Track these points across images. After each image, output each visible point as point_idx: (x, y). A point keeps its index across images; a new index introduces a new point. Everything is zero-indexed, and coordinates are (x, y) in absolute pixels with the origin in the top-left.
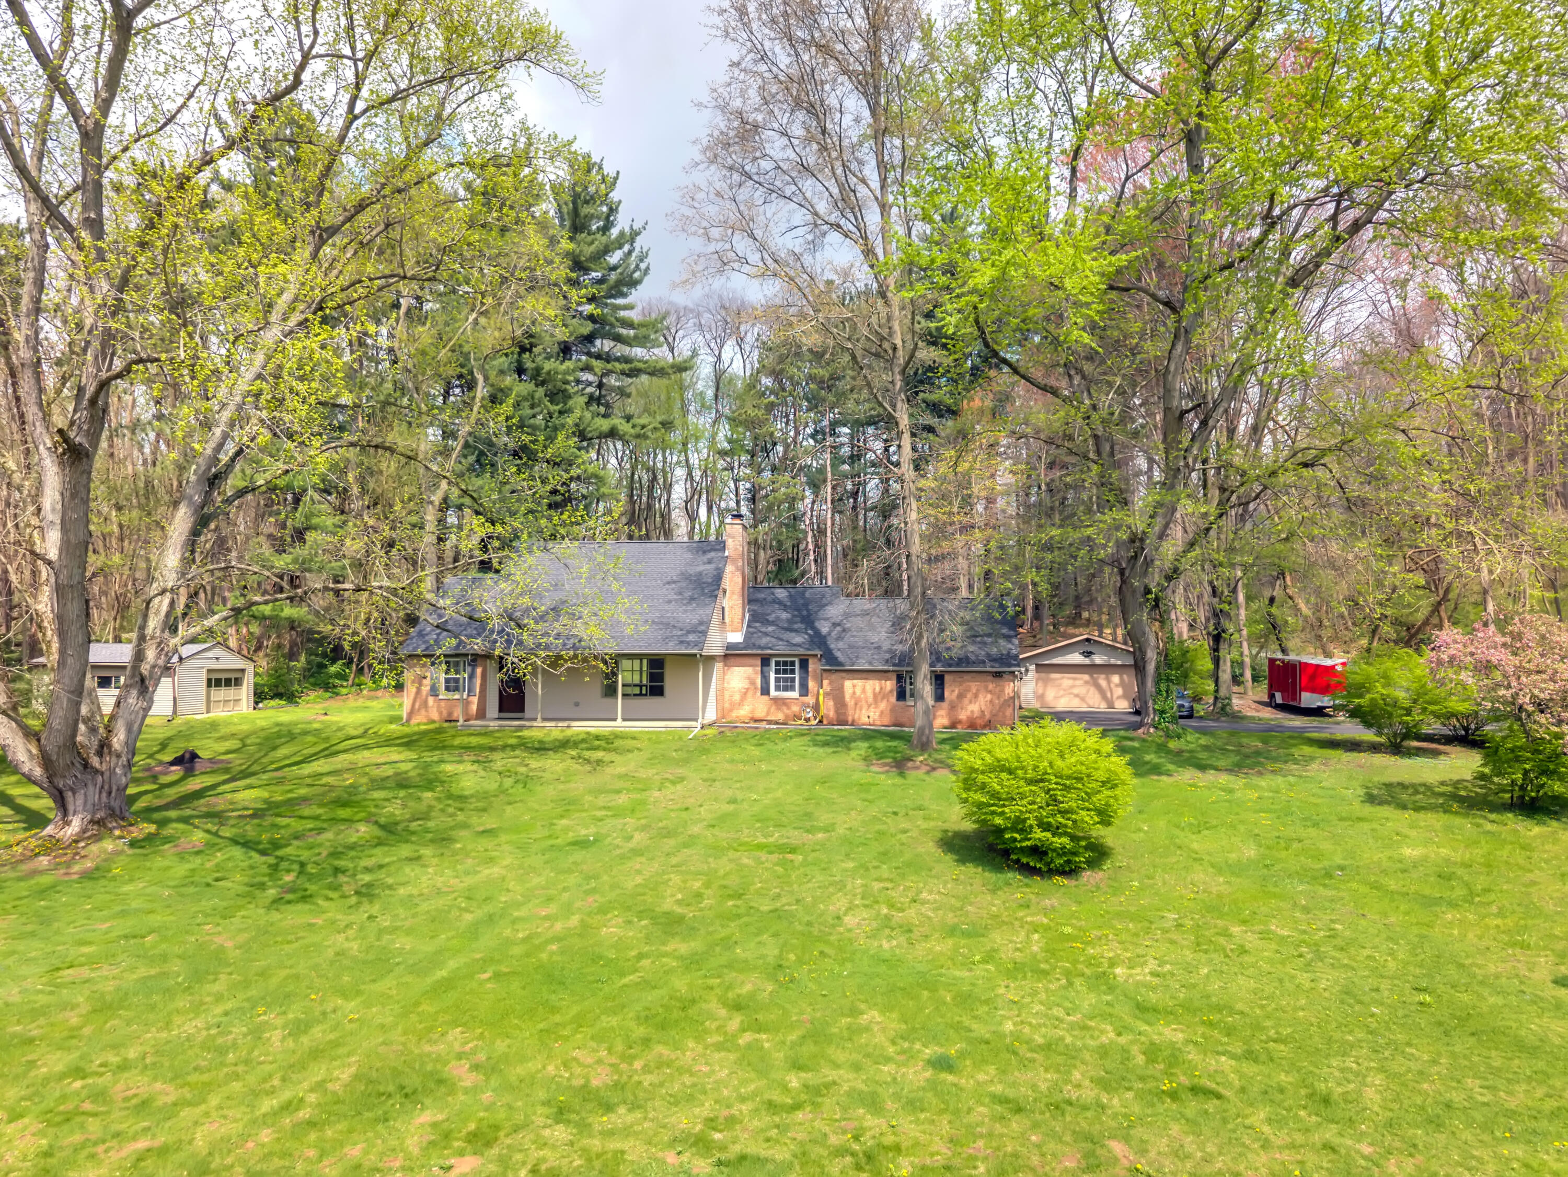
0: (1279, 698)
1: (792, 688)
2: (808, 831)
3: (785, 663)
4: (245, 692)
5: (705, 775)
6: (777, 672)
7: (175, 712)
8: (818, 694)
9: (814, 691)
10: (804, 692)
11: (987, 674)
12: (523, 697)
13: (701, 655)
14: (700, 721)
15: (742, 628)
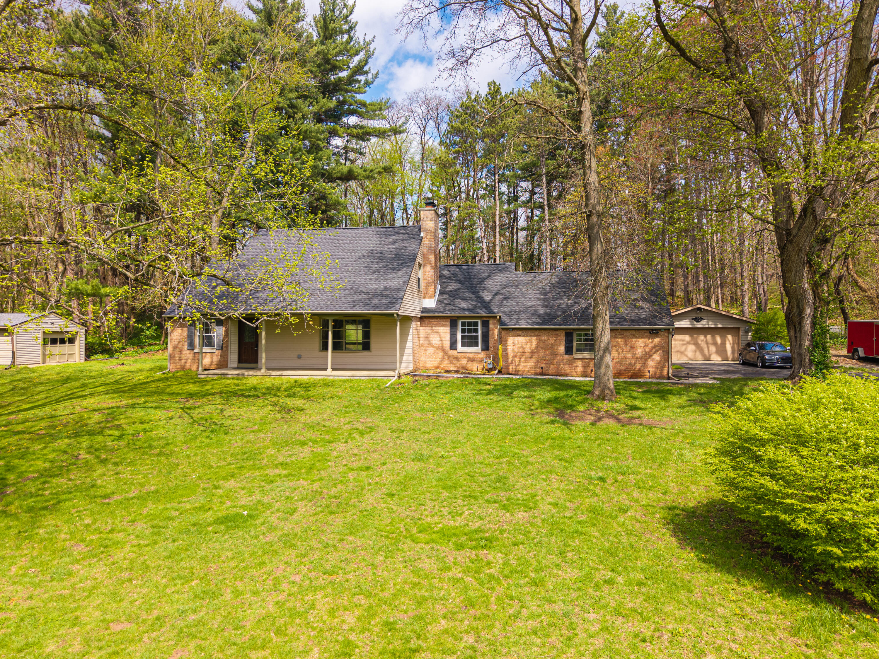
0: (861, 352)
1: (476, 345)
2: (505, 507)
3: (470, 324)
4: (79, 347)
5: (395, 425)
6: (463, 331)
7: (13, 361)
8: (498, 349)
9: (494, 346)
10: (486, 348)
11: (645, 331)
12: (257, 350)
13: (397, 314)
14: (397, 371)
15: (435, 296)
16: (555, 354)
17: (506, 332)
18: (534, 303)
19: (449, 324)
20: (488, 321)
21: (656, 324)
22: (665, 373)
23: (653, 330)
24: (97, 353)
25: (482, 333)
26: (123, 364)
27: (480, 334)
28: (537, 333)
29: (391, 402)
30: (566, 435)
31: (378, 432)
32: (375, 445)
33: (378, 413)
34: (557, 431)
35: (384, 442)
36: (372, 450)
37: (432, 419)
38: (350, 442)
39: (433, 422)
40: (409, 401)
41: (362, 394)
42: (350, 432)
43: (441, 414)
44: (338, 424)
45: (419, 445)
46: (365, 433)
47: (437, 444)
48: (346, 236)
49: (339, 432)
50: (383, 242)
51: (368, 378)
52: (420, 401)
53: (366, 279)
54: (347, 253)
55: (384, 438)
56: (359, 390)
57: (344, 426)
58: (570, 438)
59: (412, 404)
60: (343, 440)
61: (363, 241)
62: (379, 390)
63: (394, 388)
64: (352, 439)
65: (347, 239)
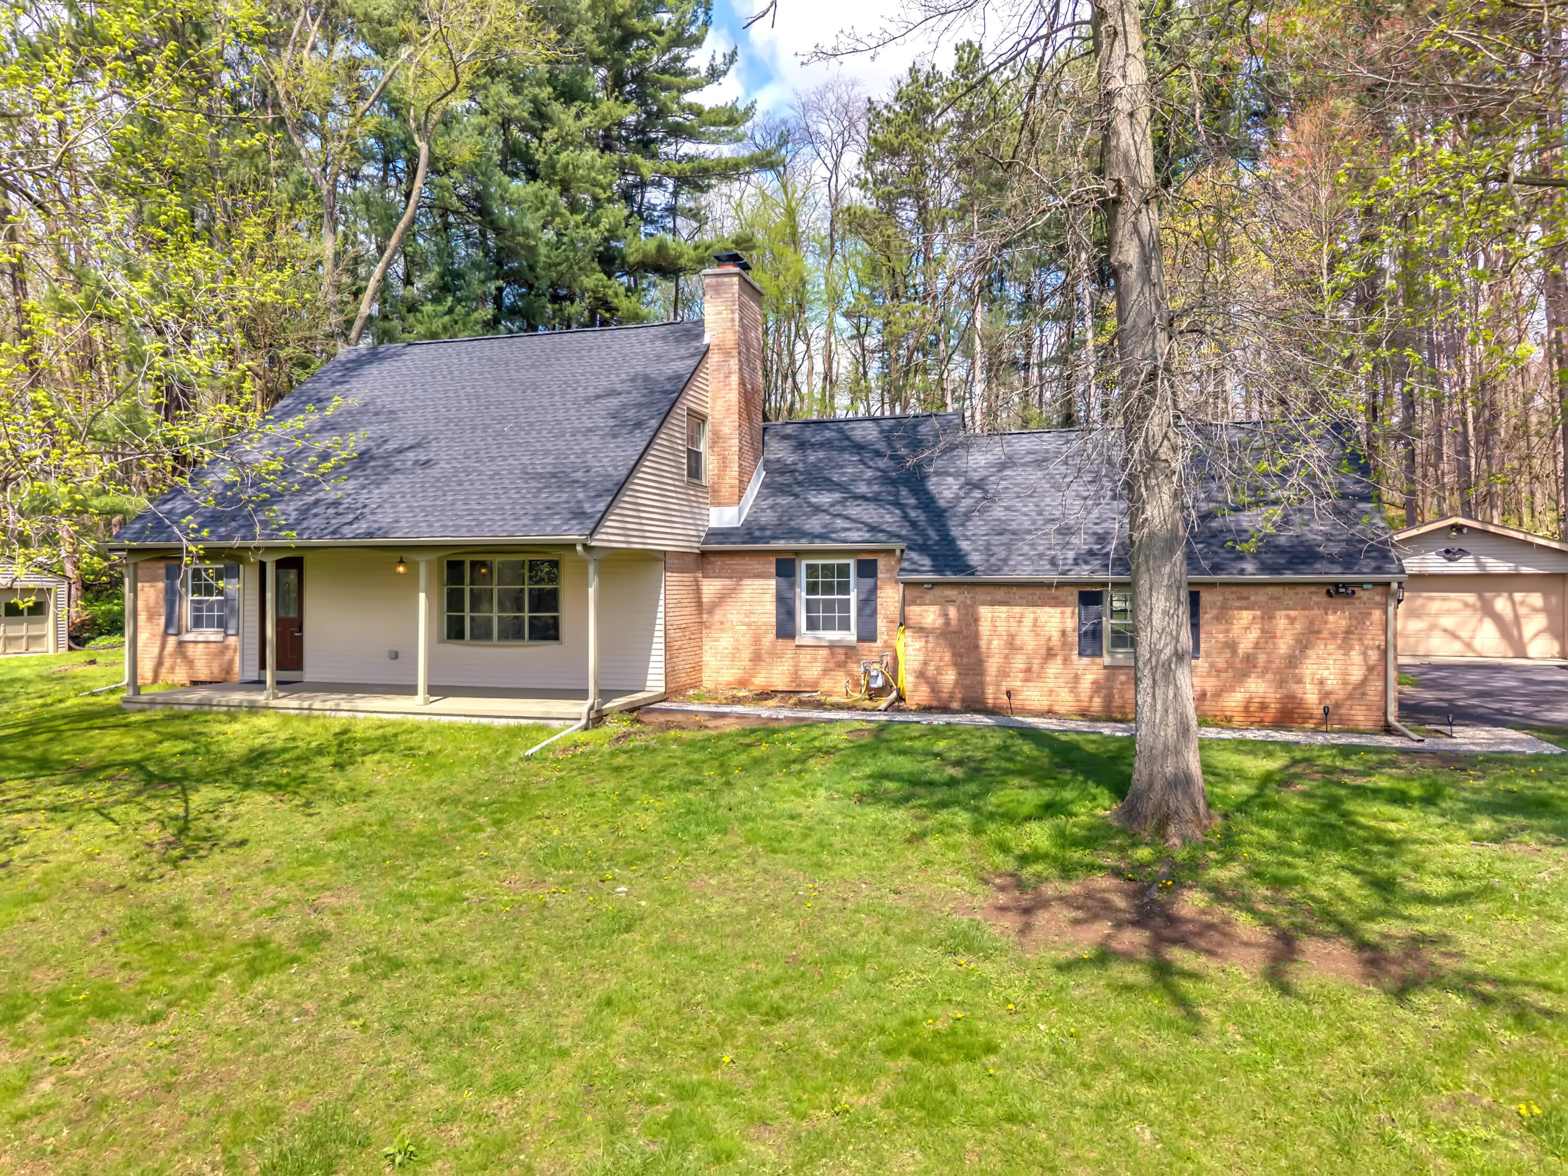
1: (845, 625)
3: (828, 570)
6: (812, 588)
8: (896, 638)
9: (889, 630)
10: (868, 633)
11: (1313, 589)
12: (301, 638)
13: (585, 546)
14: (590, 701)
15: (740, 497)
16: (1051, 655)
17: (917, 592)
19: (773, 570)
20: (874, 563)
21: (1346, 571)
22: (1376, 713)
23: (1336, 585)
24: (101, 634)
25: (859, 592)
26: (93, 662)
27: (853, 597)
29: (482, 820)
30: (982, 1026)
31: (313, 966)
32: (229, 1045)
33: (402, 867)
34: (950, 1001)
35: (278, 1029)
36: (193, 1074)
37: (545, 905)
38: (172, 1017)
39: (536, 923)
40: (538, 817)
41: (435, 781)
42: (224, 960)
43: (594, 879)
44: (235, 914)
45: (380, 1060)
46: (267, 965)
47: (456, 1053)
48: (530, 353)
49: (194, 954)
50: (610, 362)
51: (512, 722)
52: (571, 818)
53: (534, 453)
54: (515, 390)
55: (297, 1005)
56: (443, 766)
57: (244, 923)
58: (991, 1049)
59: (538, 831)
60: (155, 1006)
61: (564, 361)
62: (493, 769)
63: (546, 759)
64: (192, 1000)
65: (529, 358)
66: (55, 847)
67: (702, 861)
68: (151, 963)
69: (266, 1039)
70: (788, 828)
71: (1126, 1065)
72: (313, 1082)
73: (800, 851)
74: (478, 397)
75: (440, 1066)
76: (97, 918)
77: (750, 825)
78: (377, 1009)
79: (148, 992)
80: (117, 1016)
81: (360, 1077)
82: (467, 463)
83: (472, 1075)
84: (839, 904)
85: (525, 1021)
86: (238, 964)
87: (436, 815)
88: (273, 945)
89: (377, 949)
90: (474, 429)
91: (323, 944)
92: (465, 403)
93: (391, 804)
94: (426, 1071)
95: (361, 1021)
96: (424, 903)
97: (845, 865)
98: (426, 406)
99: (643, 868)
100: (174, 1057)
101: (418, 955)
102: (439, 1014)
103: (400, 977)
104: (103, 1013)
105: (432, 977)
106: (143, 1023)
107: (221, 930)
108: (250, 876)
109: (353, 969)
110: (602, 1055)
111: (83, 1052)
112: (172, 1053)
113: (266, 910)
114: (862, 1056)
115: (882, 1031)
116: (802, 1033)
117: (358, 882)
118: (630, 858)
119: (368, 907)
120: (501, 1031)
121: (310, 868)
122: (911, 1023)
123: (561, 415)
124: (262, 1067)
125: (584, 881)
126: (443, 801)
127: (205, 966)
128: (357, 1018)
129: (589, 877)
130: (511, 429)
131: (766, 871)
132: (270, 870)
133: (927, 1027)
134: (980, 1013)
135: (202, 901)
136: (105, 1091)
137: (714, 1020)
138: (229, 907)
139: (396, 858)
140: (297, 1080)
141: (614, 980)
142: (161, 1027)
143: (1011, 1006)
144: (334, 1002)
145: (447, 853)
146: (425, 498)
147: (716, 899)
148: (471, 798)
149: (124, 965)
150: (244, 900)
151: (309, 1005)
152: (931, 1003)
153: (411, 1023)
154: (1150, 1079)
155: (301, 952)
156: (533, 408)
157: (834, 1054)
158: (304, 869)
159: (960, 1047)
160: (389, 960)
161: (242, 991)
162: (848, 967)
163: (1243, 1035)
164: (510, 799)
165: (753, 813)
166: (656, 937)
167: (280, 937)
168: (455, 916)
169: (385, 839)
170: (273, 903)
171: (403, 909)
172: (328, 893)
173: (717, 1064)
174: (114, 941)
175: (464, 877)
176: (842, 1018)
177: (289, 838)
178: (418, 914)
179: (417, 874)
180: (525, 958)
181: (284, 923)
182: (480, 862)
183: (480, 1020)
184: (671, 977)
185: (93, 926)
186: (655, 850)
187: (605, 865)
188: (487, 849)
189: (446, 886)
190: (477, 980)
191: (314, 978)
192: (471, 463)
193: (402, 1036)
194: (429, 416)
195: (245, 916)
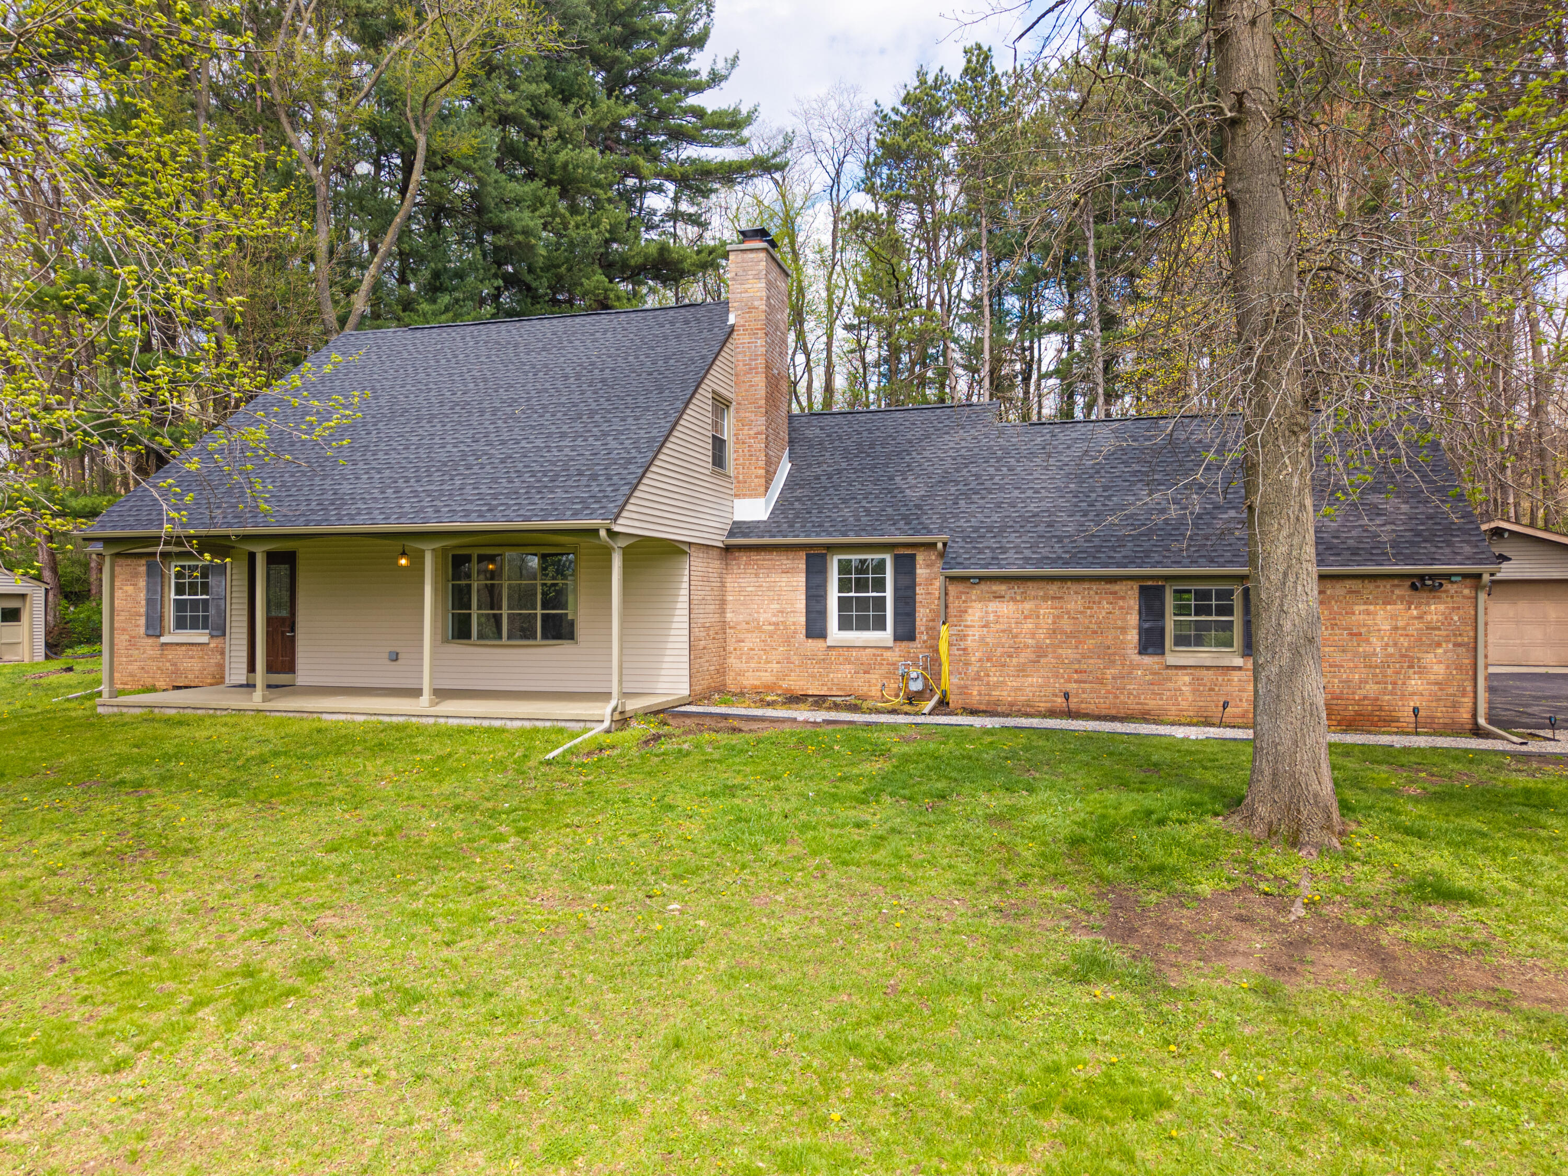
1: (880, 625)
3: (862, 567)
6: (844, 585)
8: (937, 638)
9: (929, 629)
10: (905, 633)
11: (1396, 582)
12: (293, 640)
13: (609, 531)
14: (613, 703)
15: (767, 489)
16: (1108, 654)
17: (961, 587)
18: (1045, 504)
19: (803, 566)
20: (913, 557)
21: (1433, 561)
22: (1465, 715)
23: (1422, 577)
25: (896, 589)
26: (70, 669)
27: (889, 594)
28: (1053, 589)
29: (502, 829)
30: (1143, 1073)
31: (314, 999)
32: (211, 1100)
33: (414, 883)
34: (1095, 1040)
35: (274, 1078)
36: (165, 1138)
37: (586, 927)
38: (140, 1064)
39: (577, 947)
40: (567, 826)
41: (446, 787)
42: (207, 992)
43: (641, 895)
44: (220, 937)
45: (401, 1118)
46: (259, 999)
47: (495, 1109)
48: (540, 336)
49: (172, 985)
50: (627, 344)
51: (527, 724)
52: (605, 827)
53: (549, 435)
54: (526, 373)
55: (296, 1048)
56: (453, 771)
57: (230, 948)
58: (1162, 1103)
59: (569, 841)
60: (122, 1050)
61: (577, 343)
62: (511, 774)
63: (569, 764)
64: (167, 1043)
65: (539, 341)
66: (11, 860)
67: (763, 875)
68: (119, 995)
69: (257, 1092)
70: (856, 838)
71: (1337, 1124)
72: (317, 1149)
73: (875, 864)
74: (485, 380)
75: (477, 1127)
76: (56, 943)
77: (810, 834)
78: (394, 1053)
79: (113, 1032)
80: (73, 1064)
81: (377, 1141)
82: (475, 446)
83: (518, 1140)
84: (932, 925)
85: (577, 1068)
86: (222, 997)
87: (450, 823)
88: (265, 975)
89: (389, 978)
90: (482, 412)
91: (325, 973)
92: (471, 386)
93: (398, 812)
94: (461, 1135)
95: (375, 1069)
96: (444, 924)
97: (931, 878)
98: (430, 390)
99: (696, 881)
100: (142, 1116)
101: (440, 986)
102: (471, 1059)
103: (420, 1013)
104: (56, 1060)
105: (458, 1012)
106: (105, 1072)
107: (203, 956)
108: (237, 892)
109: (362, 1004)
110: (678, 1110)
111: (28, 1110)
112: (139, 1111)
113: (256, 933)
114: (1003, 1111)
115: (1022, 1079)
116: (922, 1083)
117: (363, 900)
118: (680, 871)
119: (377, 928)
120: (549, 1081)
121: (308, 884)
122: (1056, 1069)
123: (576, 397)
124: (252, 1129)
125: (629, 897)
126: (457, 808)
127: (183, 1001)
128: (369, 1065)
129: (634, 893)
130: (523, 412)
131: (839, 886)
132: (261, 886)
133: (1079, 1074)
134: (1138, 1056)
135: (179, 921)
136: (54, 1162)
137: (809, 1066)
138: (213, 928)
139: (408, 872)
140: (297, 1145)
141: (680, 1016)
142: (125, 1078)
143: (1173, 1048)
144: (341, 1045)
145: (466, 866)
146: (430, 482)
147: (787, 918)
148: (490, 805)
149: (85, 1000)
150: (232, 920)
151: (310, 1048)
152: (1073, 1044)
153: (437, 1071)
154: (1375, 1142)
155: (299, 983)
156: (546, 390)
157: (967, 1110)
158: (300, 884)
159: (1125, 1101)
160: (406, 992)
161: (228, 1031)
162: (961, 998)
163: (1470, 1083)
164: (534, 806)
165: (814, 820)
166: (722, 964)
167: (273, 965)
168: (480, 939)
169: (393, 850)
170: (265, 924)
171: (420, 929)
172: (329, 913)
173: (824, 1123)
174: (73, 970)
175: (487, 894)
176: (968, 1064)
177: (282, 850)
178: (438, 937)
179: (433, 890)
180: (569, 989)
181: (278, 948)
182: (505, 877)
183: (522, 1066)
184: (748, 1012)
185: (51, 953)
186: (706, 862)
187: (651, 879)
188: (512, 862)
189: (468, 904)
190: (514, 1017)
191: (315, 1014)
192: (481, 446)
193: (427, 1087)
194: (433, 400)
195: (231, 939)
